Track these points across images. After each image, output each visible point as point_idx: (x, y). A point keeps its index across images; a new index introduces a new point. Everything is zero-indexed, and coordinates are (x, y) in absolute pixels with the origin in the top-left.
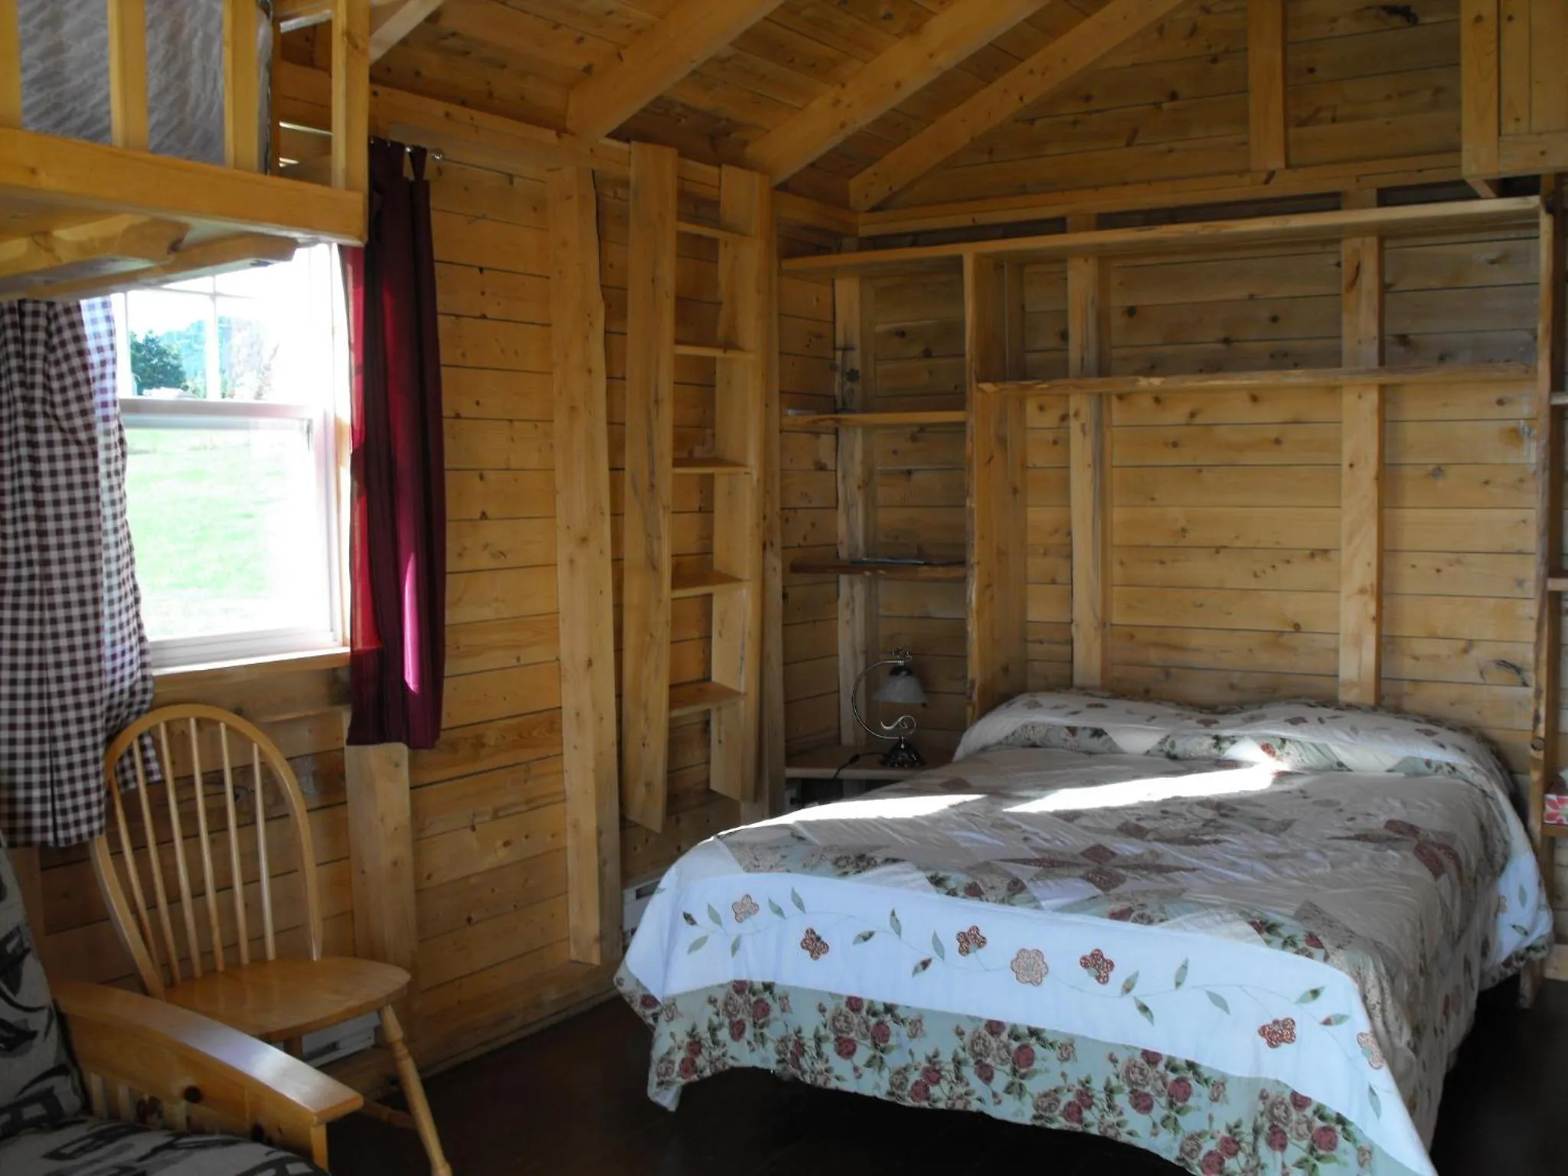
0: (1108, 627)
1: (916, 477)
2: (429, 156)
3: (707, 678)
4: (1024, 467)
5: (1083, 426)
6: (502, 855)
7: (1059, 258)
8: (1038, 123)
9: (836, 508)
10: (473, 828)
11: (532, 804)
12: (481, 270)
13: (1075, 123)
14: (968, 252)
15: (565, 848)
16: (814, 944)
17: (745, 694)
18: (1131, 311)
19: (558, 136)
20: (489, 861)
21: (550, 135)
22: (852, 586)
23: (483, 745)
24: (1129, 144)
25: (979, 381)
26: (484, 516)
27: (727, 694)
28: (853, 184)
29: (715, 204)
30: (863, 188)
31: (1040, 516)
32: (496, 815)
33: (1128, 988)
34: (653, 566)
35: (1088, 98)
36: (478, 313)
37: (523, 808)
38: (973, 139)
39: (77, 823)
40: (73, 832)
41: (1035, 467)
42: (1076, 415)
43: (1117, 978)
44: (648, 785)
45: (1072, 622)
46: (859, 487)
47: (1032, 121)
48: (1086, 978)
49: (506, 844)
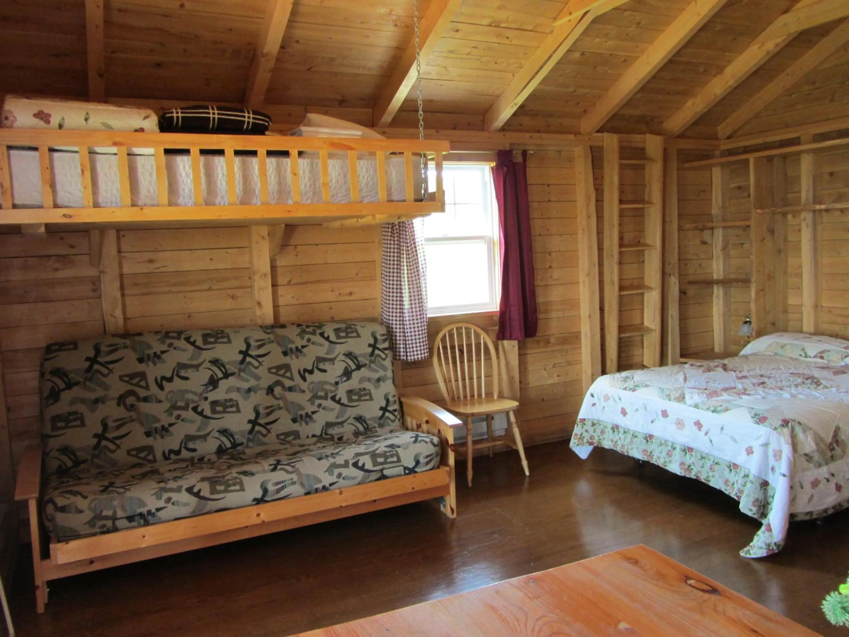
0: (819, 308)
1: (744, 246)
2: (528, 152)
3: (643, 323)
4: (785, 240)
5: (807, 224)
6: (556, 379)
7: (798, 154)
8: (793, 96)
9: (712, 258)
10: (545, 369)
11: (569, 363)
12: (549, 185)
13: (809, 94)
14: (751, 157)
15: (582, 380)
16: (624, 412)
17: (655, 330)
18: (831, 174)
19: (575, 136)
20: (550, 381)
21: (572, 137)
22: (718, 290)
23: (549, 343)
24: (832, 101)
25: (756, 208)
26: (550, 267)
27: (649, 330)
28: (719, 128)
29: (643, 149)
30: (724, 130)
31: (792, 261)
32: (554, 366)
33: (706, 434)
34: (613, 284)
35: (814, 83)
36: (547, 200)
37: (565, 364)
38: (765, 106)
39: (414, 355)
40: (412, 358)
41: (791, 241)
42: (804, 219)
43: (704, 429)
44: (611, 360)
45: (802, 305)
46: (721, 250)
47: (791, 95)
48: (695, 428)
49: (558, 376)
